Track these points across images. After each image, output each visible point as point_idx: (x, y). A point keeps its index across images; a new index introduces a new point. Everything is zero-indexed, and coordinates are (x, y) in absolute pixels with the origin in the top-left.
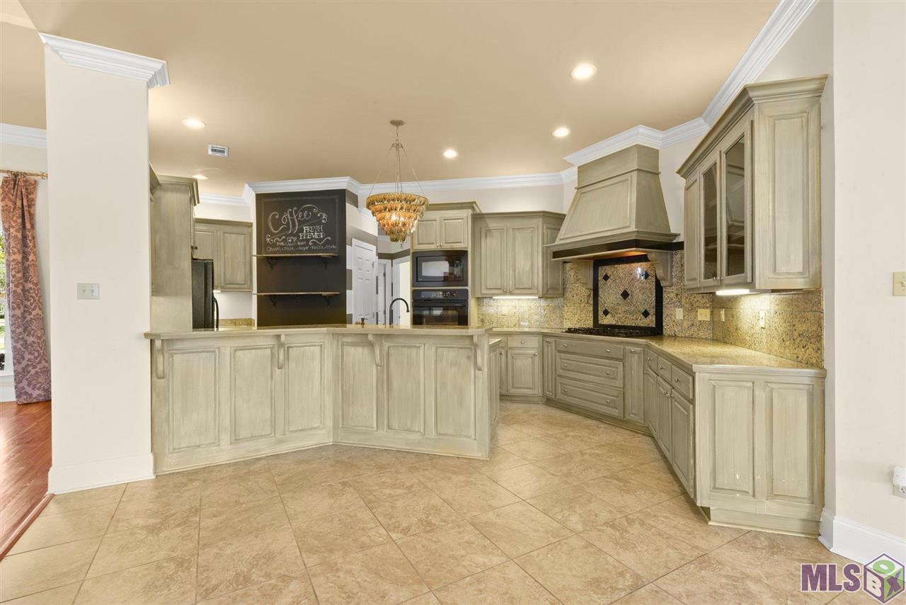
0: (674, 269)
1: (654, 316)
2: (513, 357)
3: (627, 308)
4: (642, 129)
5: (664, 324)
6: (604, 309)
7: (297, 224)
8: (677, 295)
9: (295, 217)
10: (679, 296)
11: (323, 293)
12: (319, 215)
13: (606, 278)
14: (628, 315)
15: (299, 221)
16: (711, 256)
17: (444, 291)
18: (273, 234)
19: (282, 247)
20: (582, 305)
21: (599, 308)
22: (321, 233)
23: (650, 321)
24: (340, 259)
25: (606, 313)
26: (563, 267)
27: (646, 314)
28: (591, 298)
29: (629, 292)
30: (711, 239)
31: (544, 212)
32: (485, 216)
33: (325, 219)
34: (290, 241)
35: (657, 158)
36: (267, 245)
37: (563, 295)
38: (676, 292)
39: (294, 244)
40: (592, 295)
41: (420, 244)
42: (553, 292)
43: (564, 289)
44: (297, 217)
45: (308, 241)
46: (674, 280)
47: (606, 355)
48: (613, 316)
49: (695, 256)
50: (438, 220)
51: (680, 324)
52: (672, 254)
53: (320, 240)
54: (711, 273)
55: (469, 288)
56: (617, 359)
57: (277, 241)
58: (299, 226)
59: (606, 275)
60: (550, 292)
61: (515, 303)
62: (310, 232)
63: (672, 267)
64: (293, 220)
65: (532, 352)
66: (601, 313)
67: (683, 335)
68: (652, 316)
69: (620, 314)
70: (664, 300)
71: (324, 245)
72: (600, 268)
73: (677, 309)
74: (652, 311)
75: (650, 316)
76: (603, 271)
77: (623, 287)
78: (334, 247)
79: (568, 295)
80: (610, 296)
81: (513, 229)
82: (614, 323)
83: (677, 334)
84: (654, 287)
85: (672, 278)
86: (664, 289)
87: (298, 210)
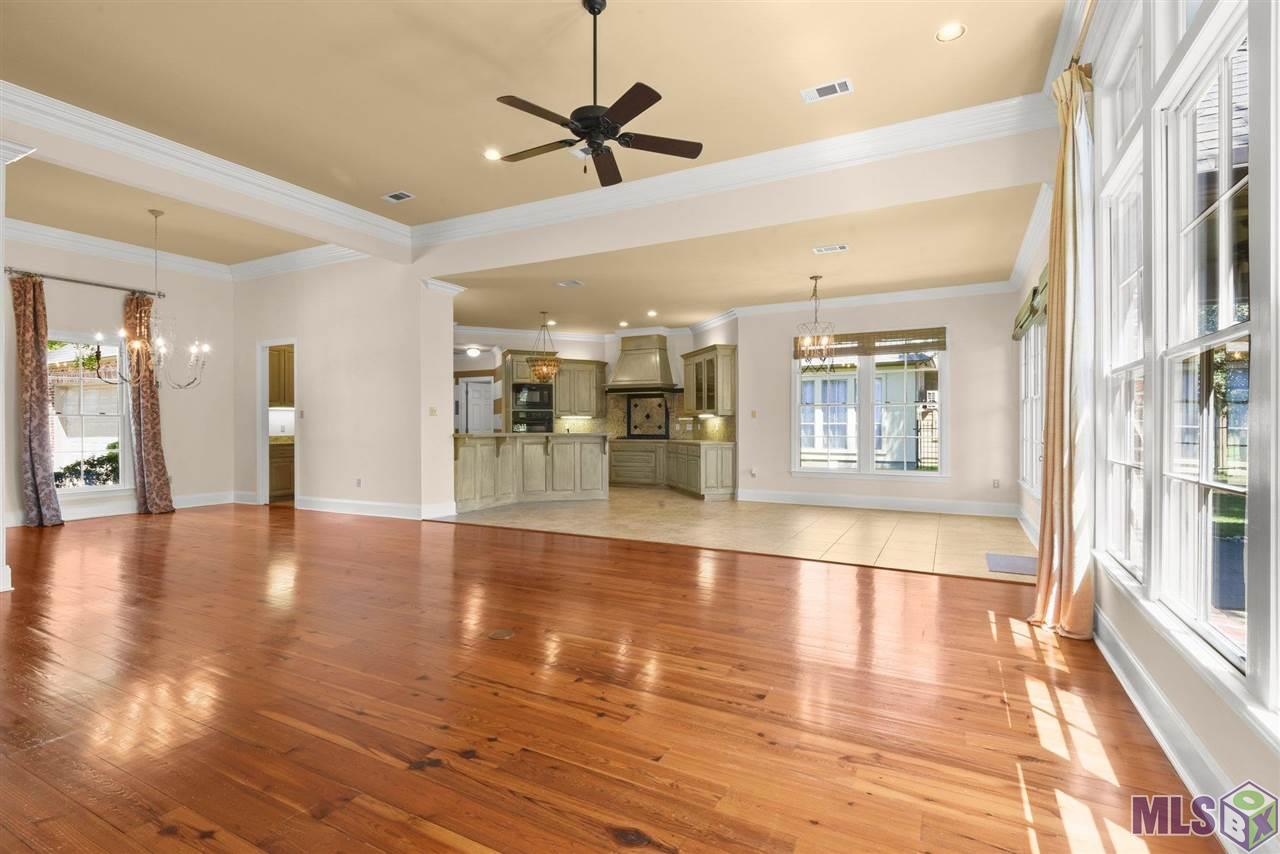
1: (665, 428)
3: (648, 424)
4: (662, 328)
5: (670, 432)
6: (634, 425)
13: (636, 406)
14: (649, 428)
16: (699, 399)
17: (527, 413)
20: (620, 423)
21: (631, 425)
23: (662, 432)
25: (636, 427)
26: (608, 399)
27: (660, 427)
28: (626, 418)
29: (650, 415)
30: (699, 389)
31: (597, 361)
32: (562, 361)
35: (665, 342)
37: (607, 416)
40: (626, 416)
41: (518, 378)
42: (601, 414)
43: (608, 413)
46: (677, 408)
48: (640, 428)
49: (690, 398)
52: (677, 395)
54: (699, 406)
55: (554, 410)
56: (651, 452)
59: (636, 404)
60: (599, 414)
63: (676, 402)
66: (632, 427)
67: (680, 438)
68: (663, 428)
69: (644, 427)
70: (670, 419)
72: (632, 401)
73: (677, 424)
74: (663, 426)
76: (634, 402)
77: (646, 412)
79: (609, 416)
80: (638, 417)
81: (578, 371)
82: (640, 432)
83: (677, 438)
84: (665, 412)
85: (675, 407)
86: (670, 413)
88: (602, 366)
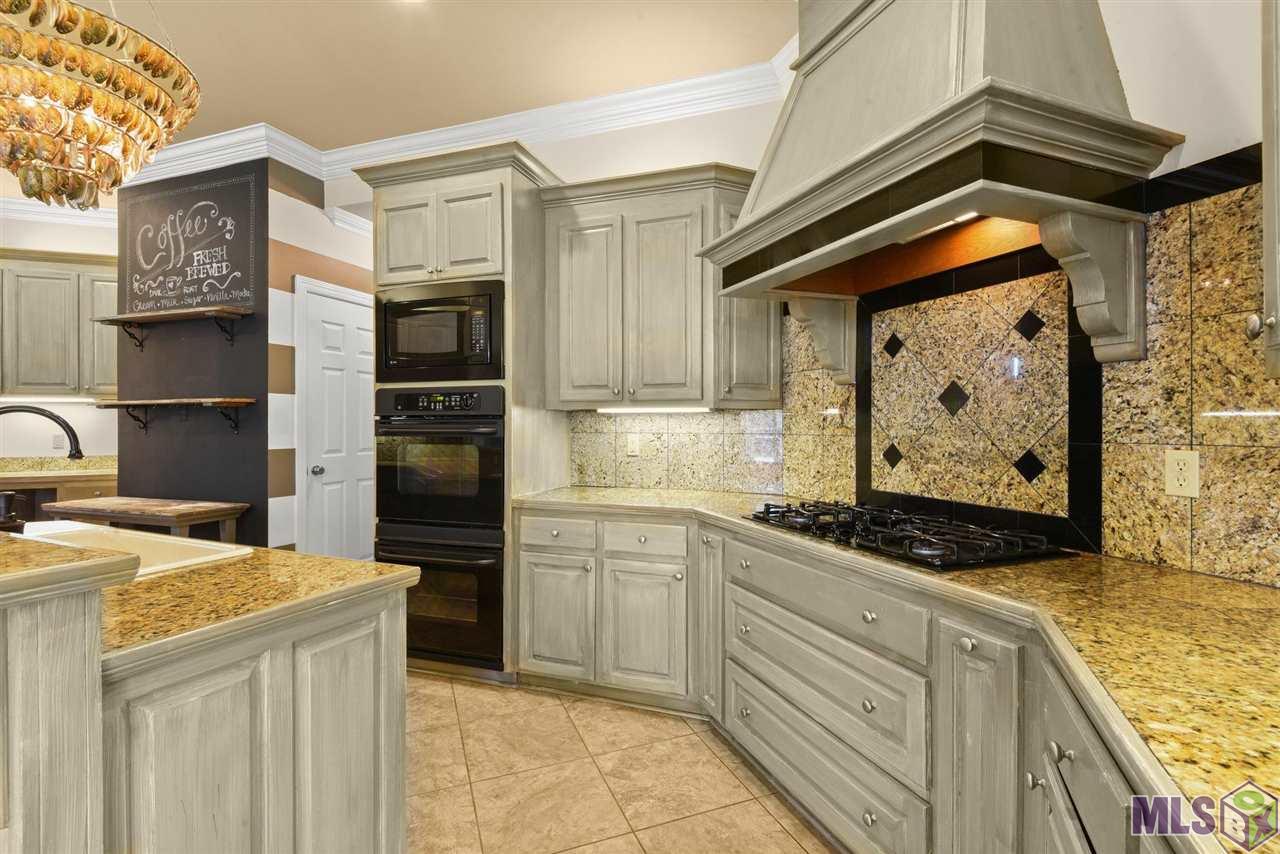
0: (1155, 288)
1: (1064, 477)
2: (617, 580)
3: (959, 444)
5: (1107, 508)
6: (887, 444)
7: (183, 247)
8: (1169, 394)
9: (179, 231)
10: (1180, 400)
11: (203, 400)
12: (220, 224)
13: (894, 346)
14: (960, 468)
15: (186, 240)
17: (447, 393)
18: (143, 273)
19: (157, 299)
20: (828, 432)
21: (874, 441)
22: (224, 264)
23: (1048, 495)
24: (255, 321)
25: (893, 456)
26: (782, 324)
27: (1030, 466)
28: (852, 412)
29: (969, 389)
31: (718, 167)
32: (568, 193)
33: (230, 231)
34: (171, 285)
36: (134, 296)
37: (781, 402)
38: (1165, 381)
39: (177, 292)
40: (853, 403)
41: (391, 270)
43: (783, 386)
44: (183, 232)
45: (200, 282)
46: (1155, 332)
47: (861, 629)
48: (915, 469)
50: (432, 203)
51: (1190, 516)
52: (1147, 229)
53: (222, 279)
55: (507, 384)
57: (150, 287)
58: (186, 252)
59: (894, 338)
60: (737, 394)
61: (661, 424)
62: (204, 264)
63: (1145, 279)
64: (176, 239)
65: (669, 568)
66: (877, 457)
67: (1198, 565)
68: (1056, 474)
69: (937, 462)
70: (1108, 414)
71: (228, 290)
72: (875, 317)
73: (1170, 454)
74: (1056, 457)
75: (1046, 476)
76: (884, 325)
77: (946, 373)
78: (246, 293)
79: (794, 401)
81: (638, 223)
82: (916, 490)
83: (1170, 557)
84: (1064, 367)
85: (1144, 325)
86: (1107, 373)
87: (185, 214)
88: (734, 181)
